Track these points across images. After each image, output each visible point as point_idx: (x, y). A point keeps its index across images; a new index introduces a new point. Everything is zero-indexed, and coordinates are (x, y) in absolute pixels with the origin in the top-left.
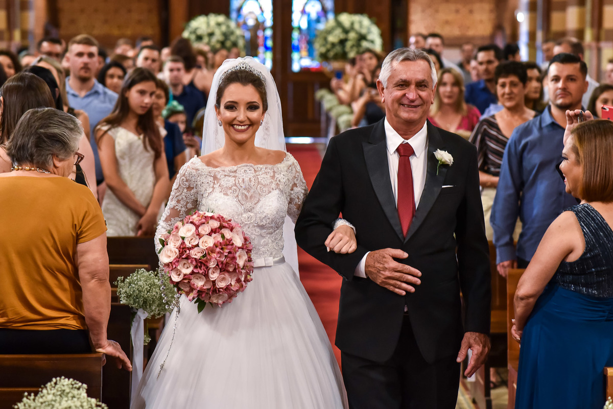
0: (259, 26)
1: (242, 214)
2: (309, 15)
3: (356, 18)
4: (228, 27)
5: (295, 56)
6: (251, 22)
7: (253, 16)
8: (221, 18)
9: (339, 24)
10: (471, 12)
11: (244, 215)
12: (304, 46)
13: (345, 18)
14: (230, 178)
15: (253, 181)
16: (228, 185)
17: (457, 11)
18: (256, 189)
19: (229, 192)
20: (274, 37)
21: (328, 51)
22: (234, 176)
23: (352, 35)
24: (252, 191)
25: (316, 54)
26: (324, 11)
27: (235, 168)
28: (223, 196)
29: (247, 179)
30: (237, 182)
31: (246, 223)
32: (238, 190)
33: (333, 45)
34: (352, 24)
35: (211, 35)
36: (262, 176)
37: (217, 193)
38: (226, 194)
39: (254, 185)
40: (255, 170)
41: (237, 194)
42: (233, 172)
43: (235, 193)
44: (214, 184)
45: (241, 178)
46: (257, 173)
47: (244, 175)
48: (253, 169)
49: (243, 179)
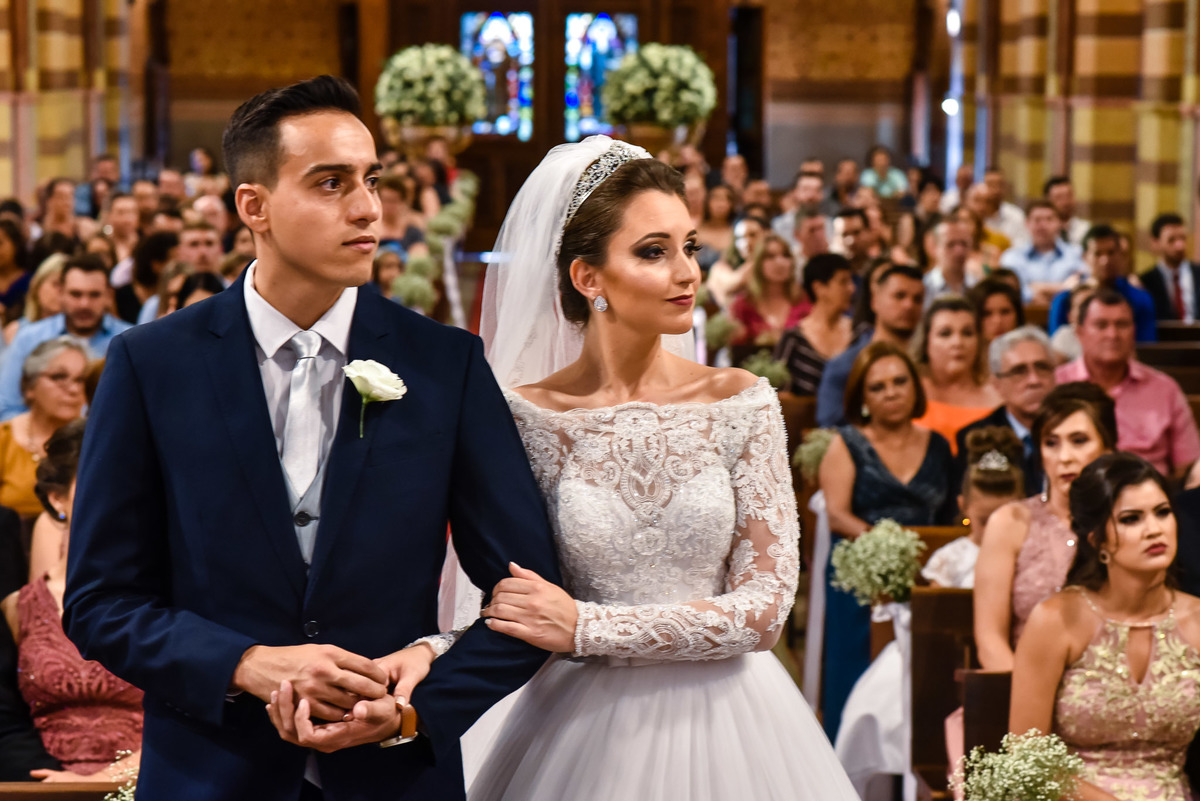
0: (510, 63)
1: (633, 535)
2: (594, 45)
3: (673, 52)
4: (457, 66)
5: (572, 114)
6: (496, 57)
7: (498, 45)
8: (445, 52)
9: (644, 63)
10: (874, 39)
11: (639, 536)
12: (586, 98)
13: (655, 53)
14: (598, 439)
15: (655, 444)
16: (594, 457)
17: (850, 38)
18: (663, 466)
19: (598, 476)
20: (536, 82)
21: (625, 108)
22: (607, 434)
23: (665, 82)
24: (653, 471)
25: (606, 112)
26: (621, 38)
27: (610, 412)
28: (585, 486)
29: (638, 441)
30: (615, 448)
31: (644, 554)
32: (618, 473)
33: (634, 98)
34: (666, 62)
35: (428, 80)
36: (678, 431)
37: (569, 478)
38: (591, 482)
39: (656, 457)
40: (660, 418)
41: (616, 480)
42: (604, 423)
43: (611, 477)
44: (562, 454)
45: (626, 438)
46: (665, 425)
47: (633, 431)
48: (655, 416)
49: (630, 440)
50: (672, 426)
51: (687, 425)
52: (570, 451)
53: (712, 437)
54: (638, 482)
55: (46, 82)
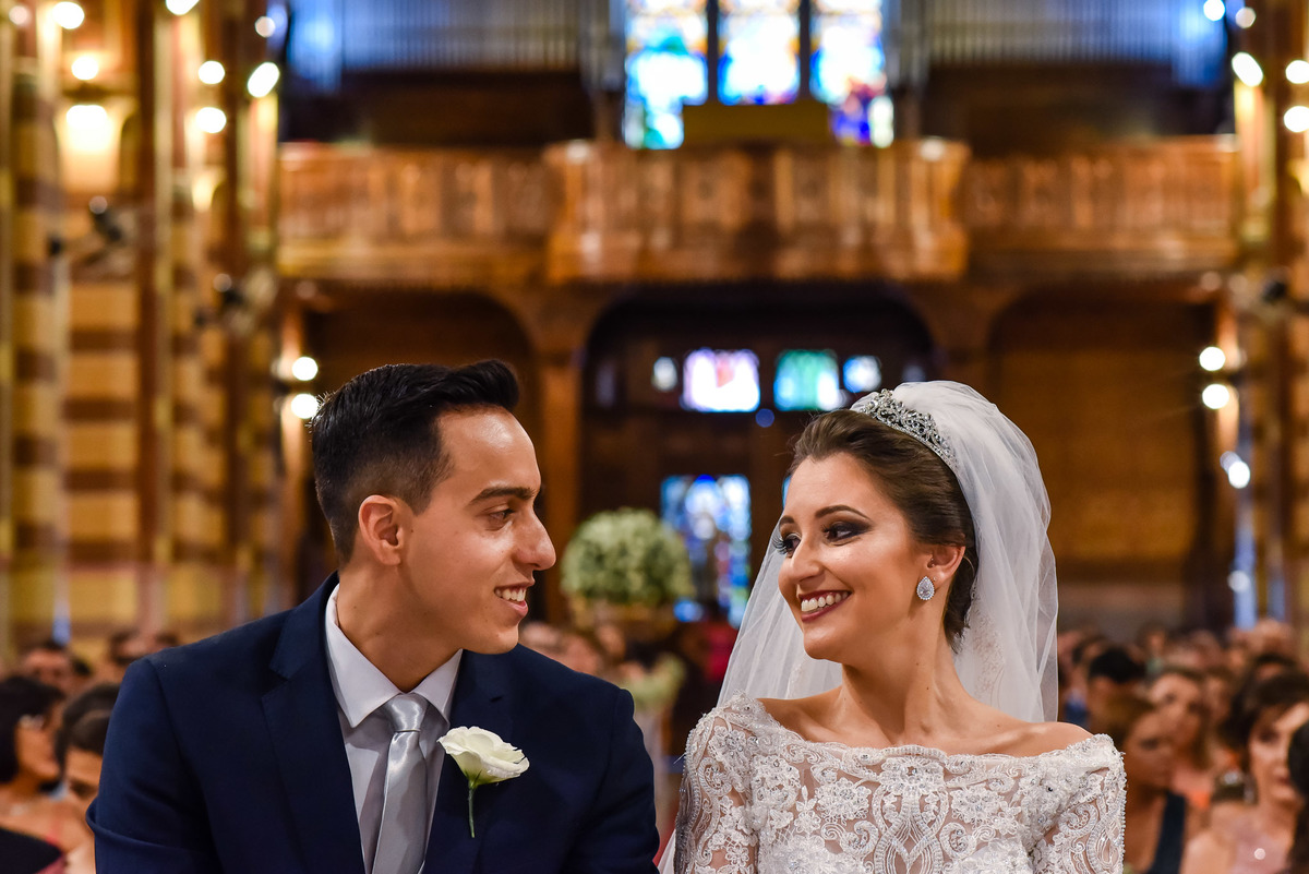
0: (722, 536)
4: (658, 537)
6: (704, 533)
7: (707, 519)
8: (643, 521)
14: (854, 788)
15: (933, 806)
16: (842, 811)
18: (938, 836)
19: (845, 837)
22: (868, 784)
24: (921, 843)
27: (875, 755)
28: (823, 850)
29: (911, 799)
30: (877, 805)
32: (874, 837)
36: (970, 792)
37: (804, 834)
38: (834, 847)
39: (930, 824)
40: (947, 775)
41: (869, 848)
42: (868, 767)
43: (863, 841)
44: (800, 798)
45: (893, 793)
46: (951, 784)
47: (906, 784)
48: (941, 768)
49: (900, 797)
50: (963, 785)
51: (984, 784)
52: (811, 796)
53: (1016, 797)
54: (899, 857)
55: (181, 552)
